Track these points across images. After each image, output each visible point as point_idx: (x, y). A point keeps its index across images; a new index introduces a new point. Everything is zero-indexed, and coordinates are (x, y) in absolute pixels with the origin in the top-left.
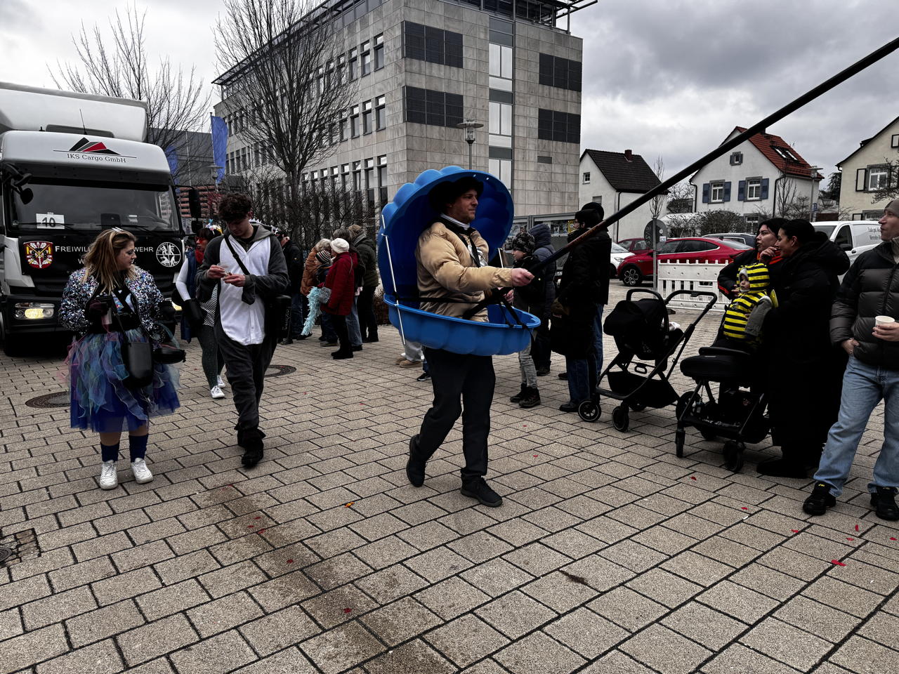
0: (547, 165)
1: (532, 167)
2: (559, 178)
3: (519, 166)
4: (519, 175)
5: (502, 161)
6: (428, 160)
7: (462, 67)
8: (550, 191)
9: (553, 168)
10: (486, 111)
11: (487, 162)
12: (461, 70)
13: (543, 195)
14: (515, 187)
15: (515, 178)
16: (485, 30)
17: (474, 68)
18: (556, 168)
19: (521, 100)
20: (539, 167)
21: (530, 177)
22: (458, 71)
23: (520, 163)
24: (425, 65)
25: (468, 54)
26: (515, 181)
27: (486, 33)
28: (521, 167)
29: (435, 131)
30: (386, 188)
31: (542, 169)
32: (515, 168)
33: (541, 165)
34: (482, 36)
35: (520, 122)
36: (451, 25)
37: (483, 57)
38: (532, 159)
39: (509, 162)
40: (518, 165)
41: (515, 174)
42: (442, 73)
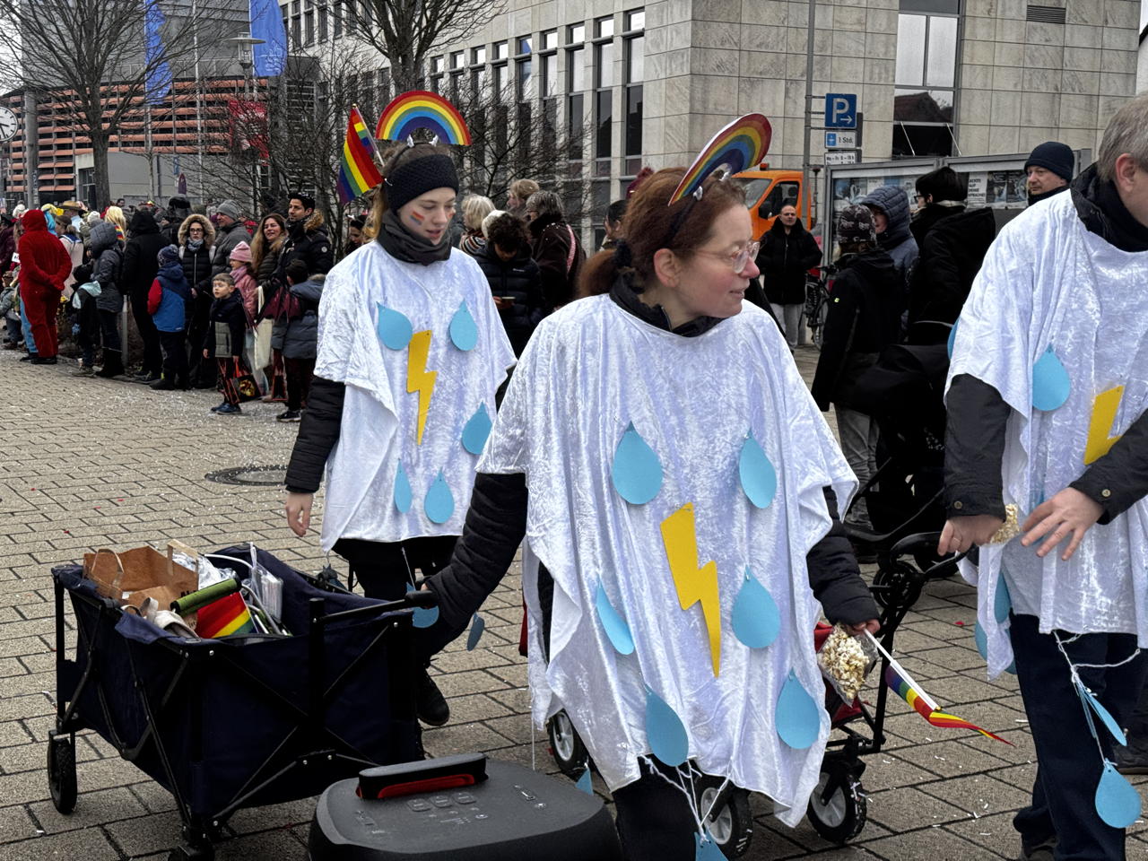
0: (1050, 27)
1: (1011, 33)
2: (1085, 61)
3: (979, 30)
4: (977, 53)
5: (933, 19)
6: (745, 19)
8: (1057, 93)
9: (1068, 35)
11: (893, 22)
13: (1038, 102)
14: (965, 83)
15: (966, 60)
18: (1075, 35)
20: (1029, 32)
21: (1005, 56)
23: (978, 20)
26: (966, 69)
28: (982, 32)
30: (640, 87)
31: (1037, 38)
32: (967, 35)
33: (1035, 29)
38: (1013, 14)
39: (952, 22)
40: (974, 27)
41: (967, 49)
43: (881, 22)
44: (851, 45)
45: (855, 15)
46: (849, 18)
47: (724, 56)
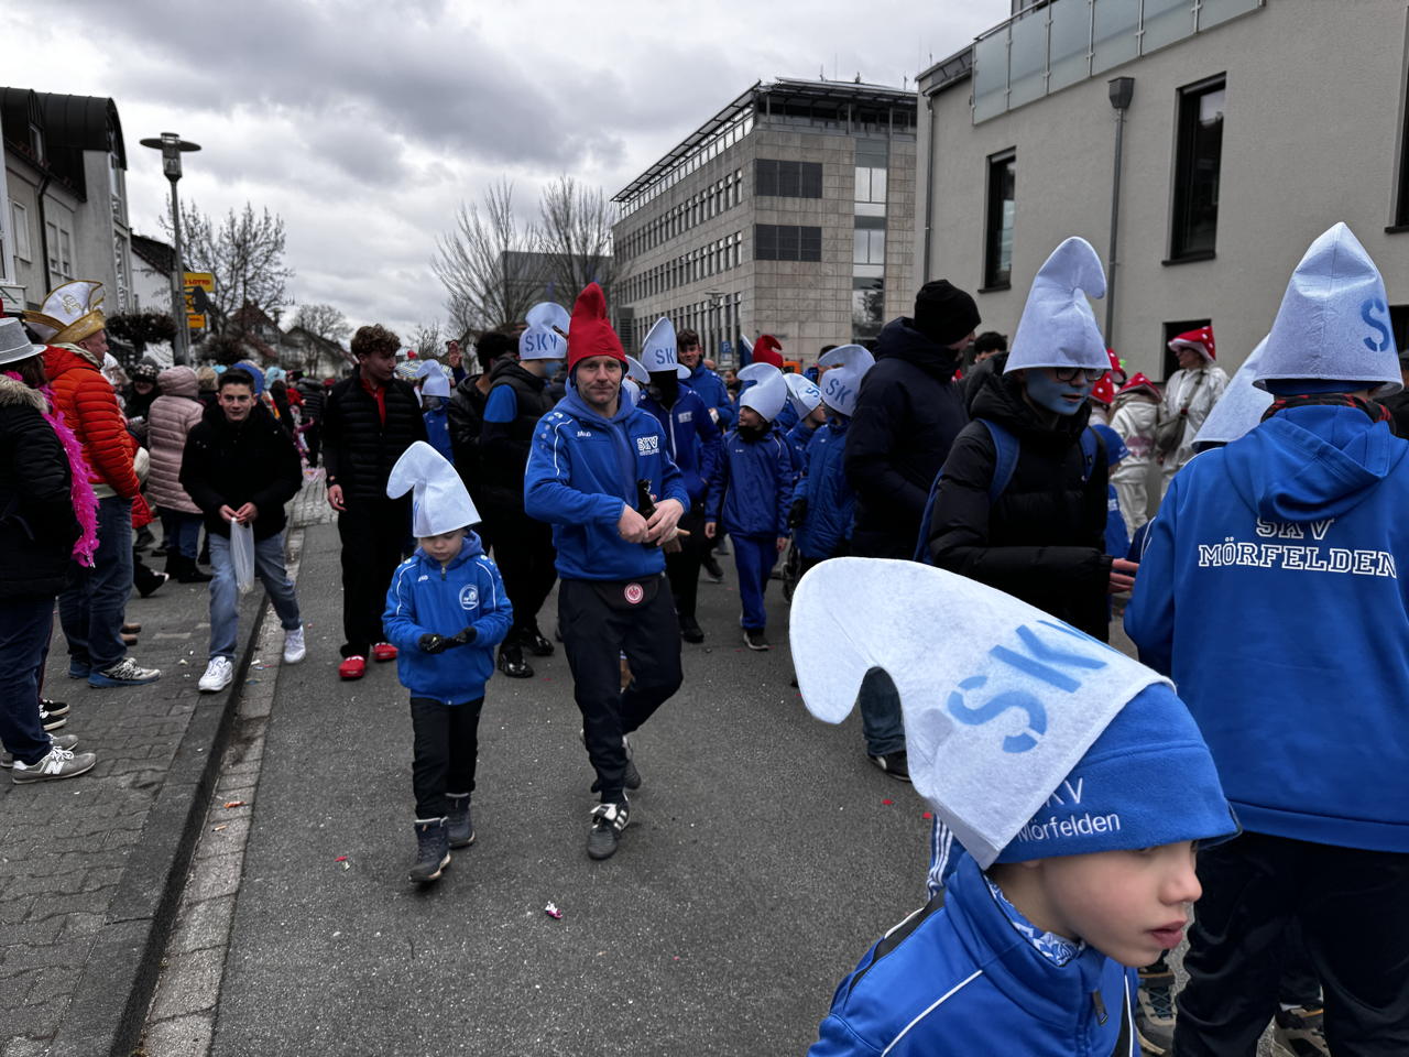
3: (892, 296)
6: (779, 296)
7: (821, 197)
10: (850, 240)
11: (850, 295)
12: (819, 200)
16: (851, 154)
17: (836, 196)
19: (896, 224)
22: (816, 204)
23: (892, 292)
24: (777, 201)
25: (829, 184)
27: (851, 158)
29: (787, 267)
34: (847, 161)
35: (896, 248)
36: (808, 155)
37: (848, 185)
38: (909, 288)
40: (890, 295)
42: (797, 207)
43: (843, 295)
44: (829, 305)
45: (831, 292)
46: (828, 294)
47: (770, 312)
